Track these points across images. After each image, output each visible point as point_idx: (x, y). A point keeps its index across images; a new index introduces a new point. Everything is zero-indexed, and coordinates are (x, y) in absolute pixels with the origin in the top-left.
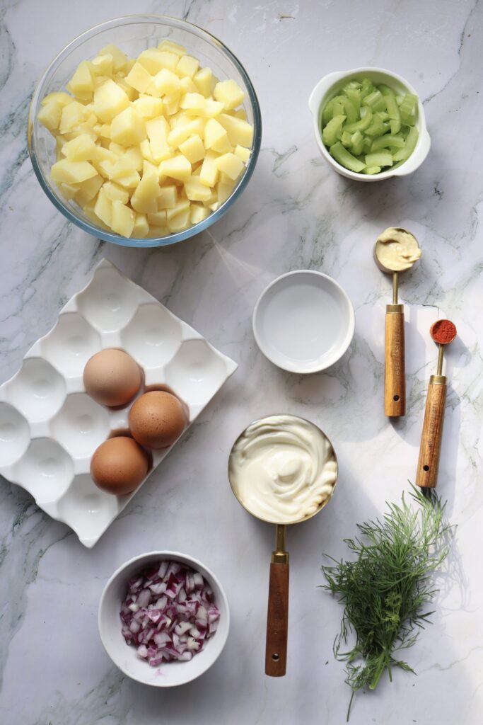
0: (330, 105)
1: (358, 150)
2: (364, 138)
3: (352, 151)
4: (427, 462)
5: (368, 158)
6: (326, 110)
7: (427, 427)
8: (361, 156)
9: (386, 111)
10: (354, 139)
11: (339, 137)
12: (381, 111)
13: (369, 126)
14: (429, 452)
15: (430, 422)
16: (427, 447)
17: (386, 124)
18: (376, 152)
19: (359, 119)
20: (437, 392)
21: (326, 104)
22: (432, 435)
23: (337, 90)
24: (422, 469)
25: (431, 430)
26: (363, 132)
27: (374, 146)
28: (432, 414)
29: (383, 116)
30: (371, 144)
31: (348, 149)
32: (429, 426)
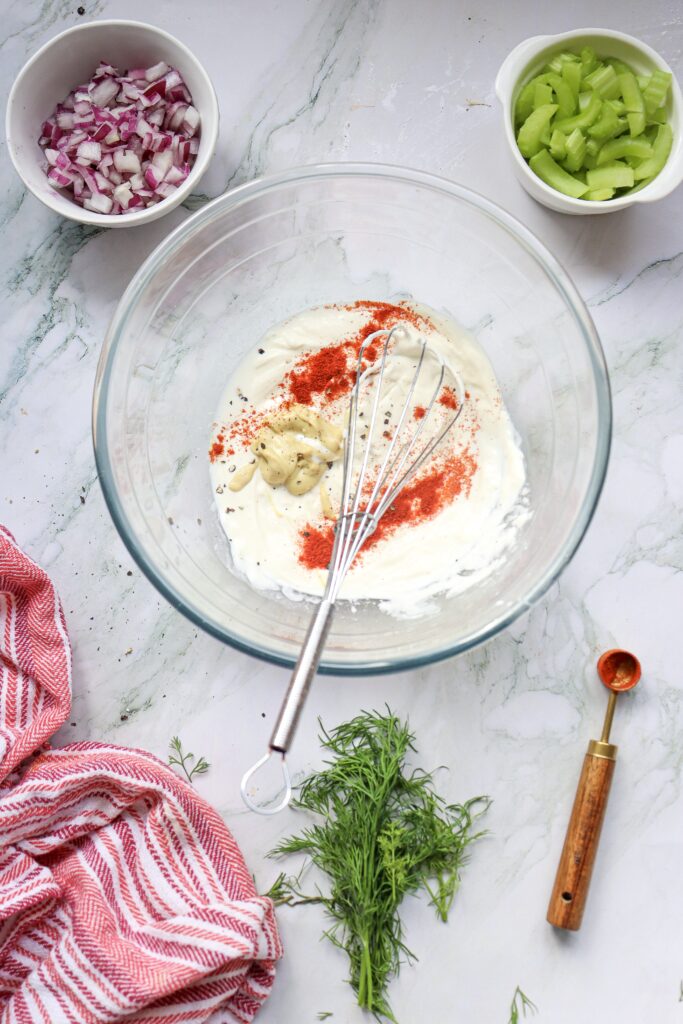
0: (530, 88)
1: (575, 162)
2: (586, 141)
3: (565, 166)
4: (569, 887)
5: (591, 176)
6: (523, 99)
7: (575, 827)
8: (581, 173)
9: (621, 99)
10: (570, 142)
11: (545, 140)
12: (613, 99)
13: (596, 121)
14: (574, 869)
15: (581, 819)
16: (572, 861)
17: (621, 121)
18: (604, 165)
19: (577, 112)
20: (598, 771)
21: (521, 89)
22: (581, 842)
23: (540, 65)
24: (560, 895)
25: (583, 834)
26: (585, 132)
27: (604, 156)
28: (586, 806)
29: (617, 106)
30: (598, 153)
31: (560, 161)
32: (579, 827)
